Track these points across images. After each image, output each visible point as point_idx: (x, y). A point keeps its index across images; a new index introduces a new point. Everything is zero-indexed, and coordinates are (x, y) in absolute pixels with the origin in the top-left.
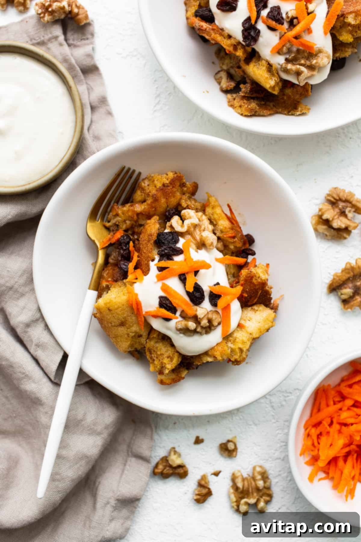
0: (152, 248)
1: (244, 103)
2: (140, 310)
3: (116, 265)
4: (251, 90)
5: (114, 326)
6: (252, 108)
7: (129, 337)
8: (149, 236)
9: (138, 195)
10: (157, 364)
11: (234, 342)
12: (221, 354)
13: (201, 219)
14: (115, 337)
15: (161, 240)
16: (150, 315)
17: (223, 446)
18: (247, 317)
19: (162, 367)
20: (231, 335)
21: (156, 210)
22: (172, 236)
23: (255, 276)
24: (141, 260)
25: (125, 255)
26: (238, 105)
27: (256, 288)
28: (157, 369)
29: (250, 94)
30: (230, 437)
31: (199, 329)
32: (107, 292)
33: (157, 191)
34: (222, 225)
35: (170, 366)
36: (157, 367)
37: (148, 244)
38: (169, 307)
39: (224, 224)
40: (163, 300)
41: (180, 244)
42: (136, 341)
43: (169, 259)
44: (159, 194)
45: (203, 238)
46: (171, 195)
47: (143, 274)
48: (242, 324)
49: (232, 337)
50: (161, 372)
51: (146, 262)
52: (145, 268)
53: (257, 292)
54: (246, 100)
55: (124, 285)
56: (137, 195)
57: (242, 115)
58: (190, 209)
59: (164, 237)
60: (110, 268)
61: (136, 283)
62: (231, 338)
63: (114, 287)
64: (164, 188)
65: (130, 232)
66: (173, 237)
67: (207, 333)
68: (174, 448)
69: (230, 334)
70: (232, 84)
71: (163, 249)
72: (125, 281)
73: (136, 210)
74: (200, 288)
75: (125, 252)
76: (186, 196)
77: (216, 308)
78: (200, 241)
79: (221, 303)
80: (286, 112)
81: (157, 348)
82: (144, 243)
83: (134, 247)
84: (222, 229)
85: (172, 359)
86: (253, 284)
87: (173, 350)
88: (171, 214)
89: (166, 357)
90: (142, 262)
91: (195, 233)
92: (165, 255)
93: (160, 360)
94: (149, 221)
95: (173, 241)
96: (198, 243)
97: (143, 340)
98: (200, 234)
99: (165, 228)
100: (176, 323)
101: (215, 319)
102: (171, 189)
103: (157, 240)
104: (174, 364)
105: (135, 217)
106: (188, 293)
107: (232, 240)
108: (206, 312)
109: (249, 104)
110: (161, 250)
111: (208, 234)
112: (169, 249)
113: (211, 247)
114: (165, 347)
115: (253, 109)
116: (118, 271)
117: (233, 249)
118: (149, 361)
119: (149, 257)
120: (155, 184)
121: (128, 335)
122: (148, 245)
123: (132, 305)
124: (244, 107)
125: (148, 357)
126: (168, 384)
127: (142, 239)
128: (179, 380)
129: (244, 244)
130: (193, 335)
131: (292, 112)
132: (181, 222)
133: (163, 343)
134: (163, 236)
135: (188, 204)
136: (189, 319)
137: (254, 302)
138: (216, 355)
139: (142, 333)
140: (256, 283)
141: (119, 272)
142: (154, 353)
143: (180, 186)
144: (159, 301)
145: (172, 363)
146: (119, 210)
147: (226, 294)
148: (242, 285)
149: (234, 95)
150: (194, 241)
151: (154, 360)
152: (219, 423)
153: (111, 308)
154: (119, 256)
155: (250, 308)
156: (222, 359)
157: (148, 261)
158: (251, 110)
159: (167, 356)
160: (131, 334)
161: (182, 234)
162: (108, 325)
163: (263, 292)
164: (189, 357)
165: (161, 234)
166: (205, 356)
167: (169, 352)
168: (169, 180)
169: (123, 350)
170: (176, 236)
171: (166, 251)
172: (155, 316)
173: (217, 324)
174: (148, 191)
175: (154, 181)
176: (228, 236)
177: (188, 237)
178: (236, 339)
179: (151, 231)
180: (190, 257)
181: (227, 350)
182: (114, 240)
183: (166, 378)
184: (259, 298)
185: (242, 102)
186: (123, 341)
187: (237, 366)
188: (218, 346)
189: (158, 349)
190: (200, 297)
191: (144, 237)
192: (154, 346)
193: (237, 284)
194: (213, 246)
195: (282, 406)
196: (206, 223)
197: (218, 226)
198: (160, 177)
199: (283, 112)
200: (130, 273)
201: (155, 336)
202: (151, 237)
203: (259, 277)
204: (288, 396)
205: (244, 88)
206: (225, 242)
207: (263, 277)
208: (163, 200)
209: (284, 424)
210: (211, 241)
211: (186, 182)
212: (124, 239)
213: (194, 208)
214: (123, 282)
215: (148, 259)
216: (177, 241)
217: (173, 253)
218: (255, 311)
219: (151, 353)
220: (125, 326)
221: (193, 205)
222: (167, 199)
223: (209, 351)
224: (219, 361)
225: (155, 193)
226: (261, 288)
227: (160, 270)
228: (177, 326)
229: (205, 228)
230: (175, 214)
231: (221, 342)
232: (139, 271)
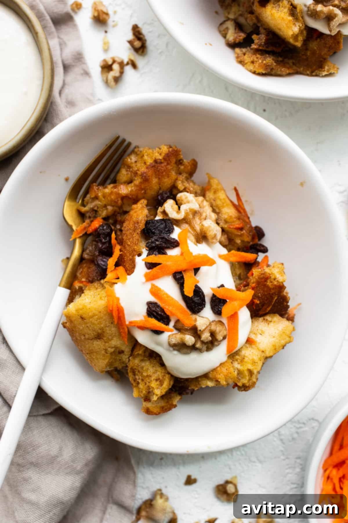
0: (139, 238)
1: (257, 58)
2: (122, 319)
3: (92, 261)
4: (267, 42)
5: (88, 339)
6: (268, 64)
7: (107, 353)
8: (135, 223)
9: (124, 174)
10: (143, 389)
11: (242, 362)
12: (226, 378)
13: (201, 205)
14: (89, 354)
15: (150, 230)
16: (135, 326)
17: (221, 488)
18: (258, 330)
19: (149, 392)
20: (237, 353)
21: (145, 193)
22: (164, 224)
23: (270, 277)
24: (124, 255)
25: (104, 250)
26: (250, 61)
27: (271, 293)
28: (142, 396)
29: (265, 47)
30: (228, 477)
31: (198, 345)
32: (81, 296)
33: (147, 168)
34: (227, 213)
35: (158, 392)
36: (142, 392)
37: (133, 234)
38: (161, 315)
39: (229, 212)
40: (152, 306)
41: (176, 234)
42: (116, 358)
43: (161, 253)
44: (150, 173)
45: (204, 228)
46: (164, 173)
47: (127, 273)
48: (252, 339)
49: (239, 355)
50: (147, 399)
51: (131, 257)
52: (129, 264)
53: (273, 298)
54: (259, 54)
55: (101, 286)
56: (121, 175)
57: (254, 73)
58: (188, 192)
59: (155, 226)
60: (85, 265)
61: (116, 283)
62: (237, 357)
63: (89, 290)
64: (157, 165)
65: (111, 221)
66: (166, 225)
67: (208, 349)
68: (160, 490)
69: (237, 351)
70: (242, 36)
71: (153, 240)
72: (102, 281)
73: (120, 192)
74: (200, 290)
75: (104, 247)
76: (183, 176)
77: (220, 316)
78: (200, 232)
79: (226, 310)
80: (308, 72)
81: (142, 368)
82: (128, 233)
83: (116, 239)
84: (226, 218)
85: (161, 384)
86: (268, 287)
87: (163, 371)
88: (165, 198)
89: (153, 380)
90: (126, 257)
91: (194, 222)
92: (156, 248)
93: (146, 384)
94: (134, 206)
95: (166, 230)
96: (198, 234)
97: (125, 357)
98: (201, 223)
99: (156, 215)
100: (169, 336)
101: (220, 332)
102: (166, 166)
103: (145, 229)
104: (165, 389)
105: (120, 202)
106: (185, 298)
107: (239, 233)
108: (208, 323)
109: (264, 59)
110: (150, 241)
111: (211, 224)
112: (161, 240)
113: (214, 241)
114: (153, 367)
115: (268, 66)
116: (94, 269)
117: (240, 244)
118: (132, 384)
119: (134, 250)
120: (145, 160)
121: (106, 350)
122: (134, 236)
123: (111, 311)
124: (258, 62)
125: (131, 379)
126: (156, 414)
127: (126, 229)
128: (170, 409)
129: (253, 238)
130: (191, 352)
131: (316, 71)
132: (176, 207)
133: (150, 362)
134: (153, 225)
135: (186, 186)
136: (185, 331)
137: (267, 311)
138: (218, 379)
139: (123, 348)
140: (271, 287)
141: (95, 271)
142: (139, 374)
143: (176, 163)
144: (147, 309)
145: (161, 388)
146: (100, 192)
147: (232, 299)
148: (253, 289)
149: (244, 50)
150: (193, 232)
151: (138, 383)
152: (216, 459)
153: (84, 316)
154: (95, 250)
155: (261, 319)
156: (227, 383)
157: (134, 256)
158: (266, 66)
159: (156, 378)
160: (109, 349)
161: (178, 222)
162: (80, 338)
163: (280, 297)
164: (182, 380)
165: (150, 221)
166: (204, 379)
167: (158, 373)
168: (163, 155)
169: (99, 369)
170: (170, 224)
171: (157, 243)
172: (142, 328)
173: (222, 338)
174: (136, 169)
175: (143, 156)
176: (234, 227)
177: (185, 226)
178: (244, 358)
179: (138, 217)
180: (189, 251)
181: (234, 373)
182: (91, 230)
183: (153, 406)
184: (274, 306)
185: (254, 57)
186: (100, 358)
187: (244, 392)
188: (221, 366)
189: (144, 369)
190: (199, 303)
191: (128, 225)
192: (139, 366)
193: (246, 288)
194: (217, 240)
195: (293, 439)
196: (207, 210)
197: (222, 214)
198: (151, 151)
199: (305, 73)
200: (110, 270)
201: (140, 352)
202: (138, 225)
203: (275, 279)
204: (301, 428)
205: (258, 39)
206: (230, 235)
207: (280, 278)
208: (155, 181)
209: (296, 462)
210: (215, 232)
211: (183, 159)
212: (103, 229)
213: (192, 191)
214: (101, 283)
215: (133, 253)
216: (171, 231)
217: (166, 246)
218: (268, 322)
219: (134, 374)
220: (102, 339)
221: (192, 187)
222: (159, 179)
223: (209, 372)
224: (223, 386)
225: (145, 171)
226: (277, 293)
227: (149, 267)
228: (170, 340)
229: (206, 217)
230: (168, 198)
231: (226, 362)
232: (121, 269)
